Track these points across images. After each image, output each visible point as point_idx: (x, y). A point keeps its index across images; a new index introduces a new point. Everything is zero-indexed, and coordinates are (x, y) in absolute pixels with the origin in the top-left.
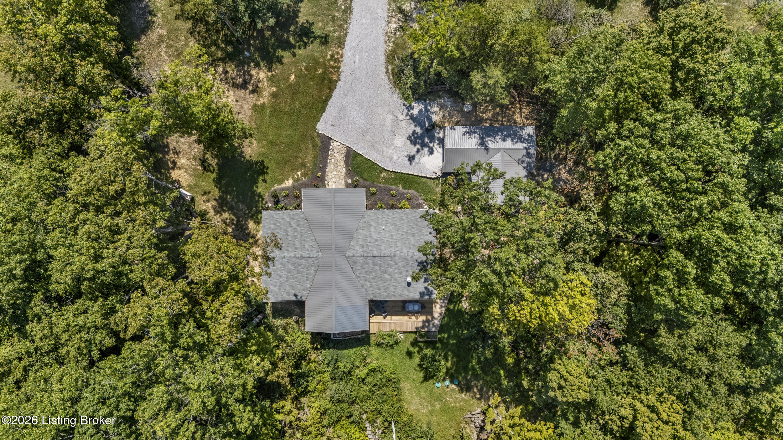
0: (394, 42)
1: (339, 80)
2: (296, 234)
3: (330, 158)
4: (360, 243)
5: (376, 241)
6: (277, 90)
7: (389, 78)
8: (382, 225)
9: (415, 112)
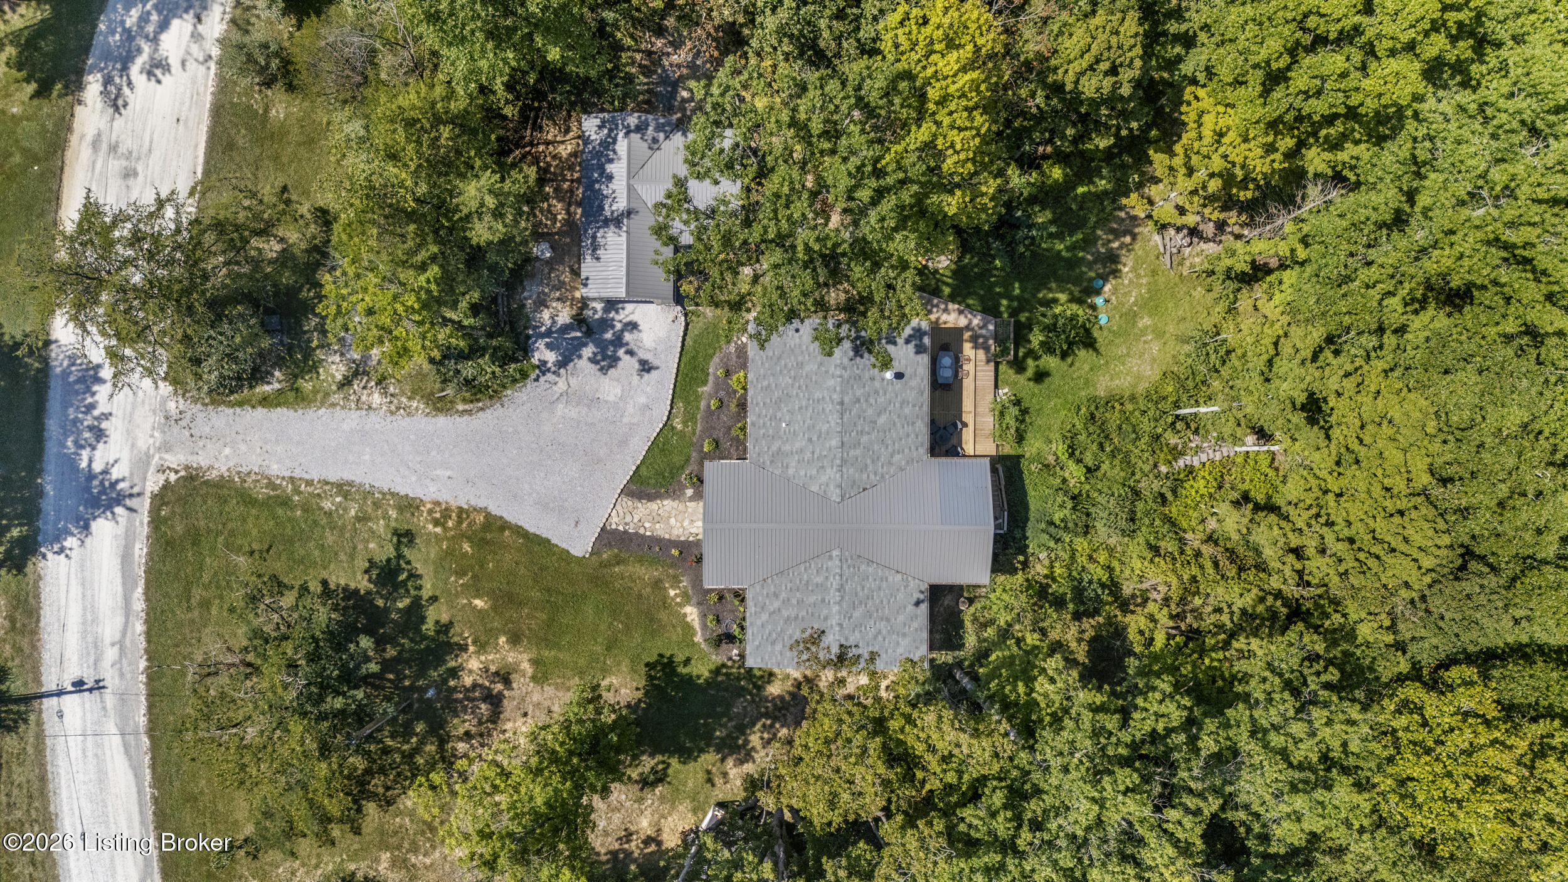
0: (410, 398)
1: (485, 510)
2: (794, 601)
3: (642, 531)
4: (814, 472)
5: (810, 440)
6: (505, 633)
7: (482, 409)
8: (779, 427)
9: (551, 357)
